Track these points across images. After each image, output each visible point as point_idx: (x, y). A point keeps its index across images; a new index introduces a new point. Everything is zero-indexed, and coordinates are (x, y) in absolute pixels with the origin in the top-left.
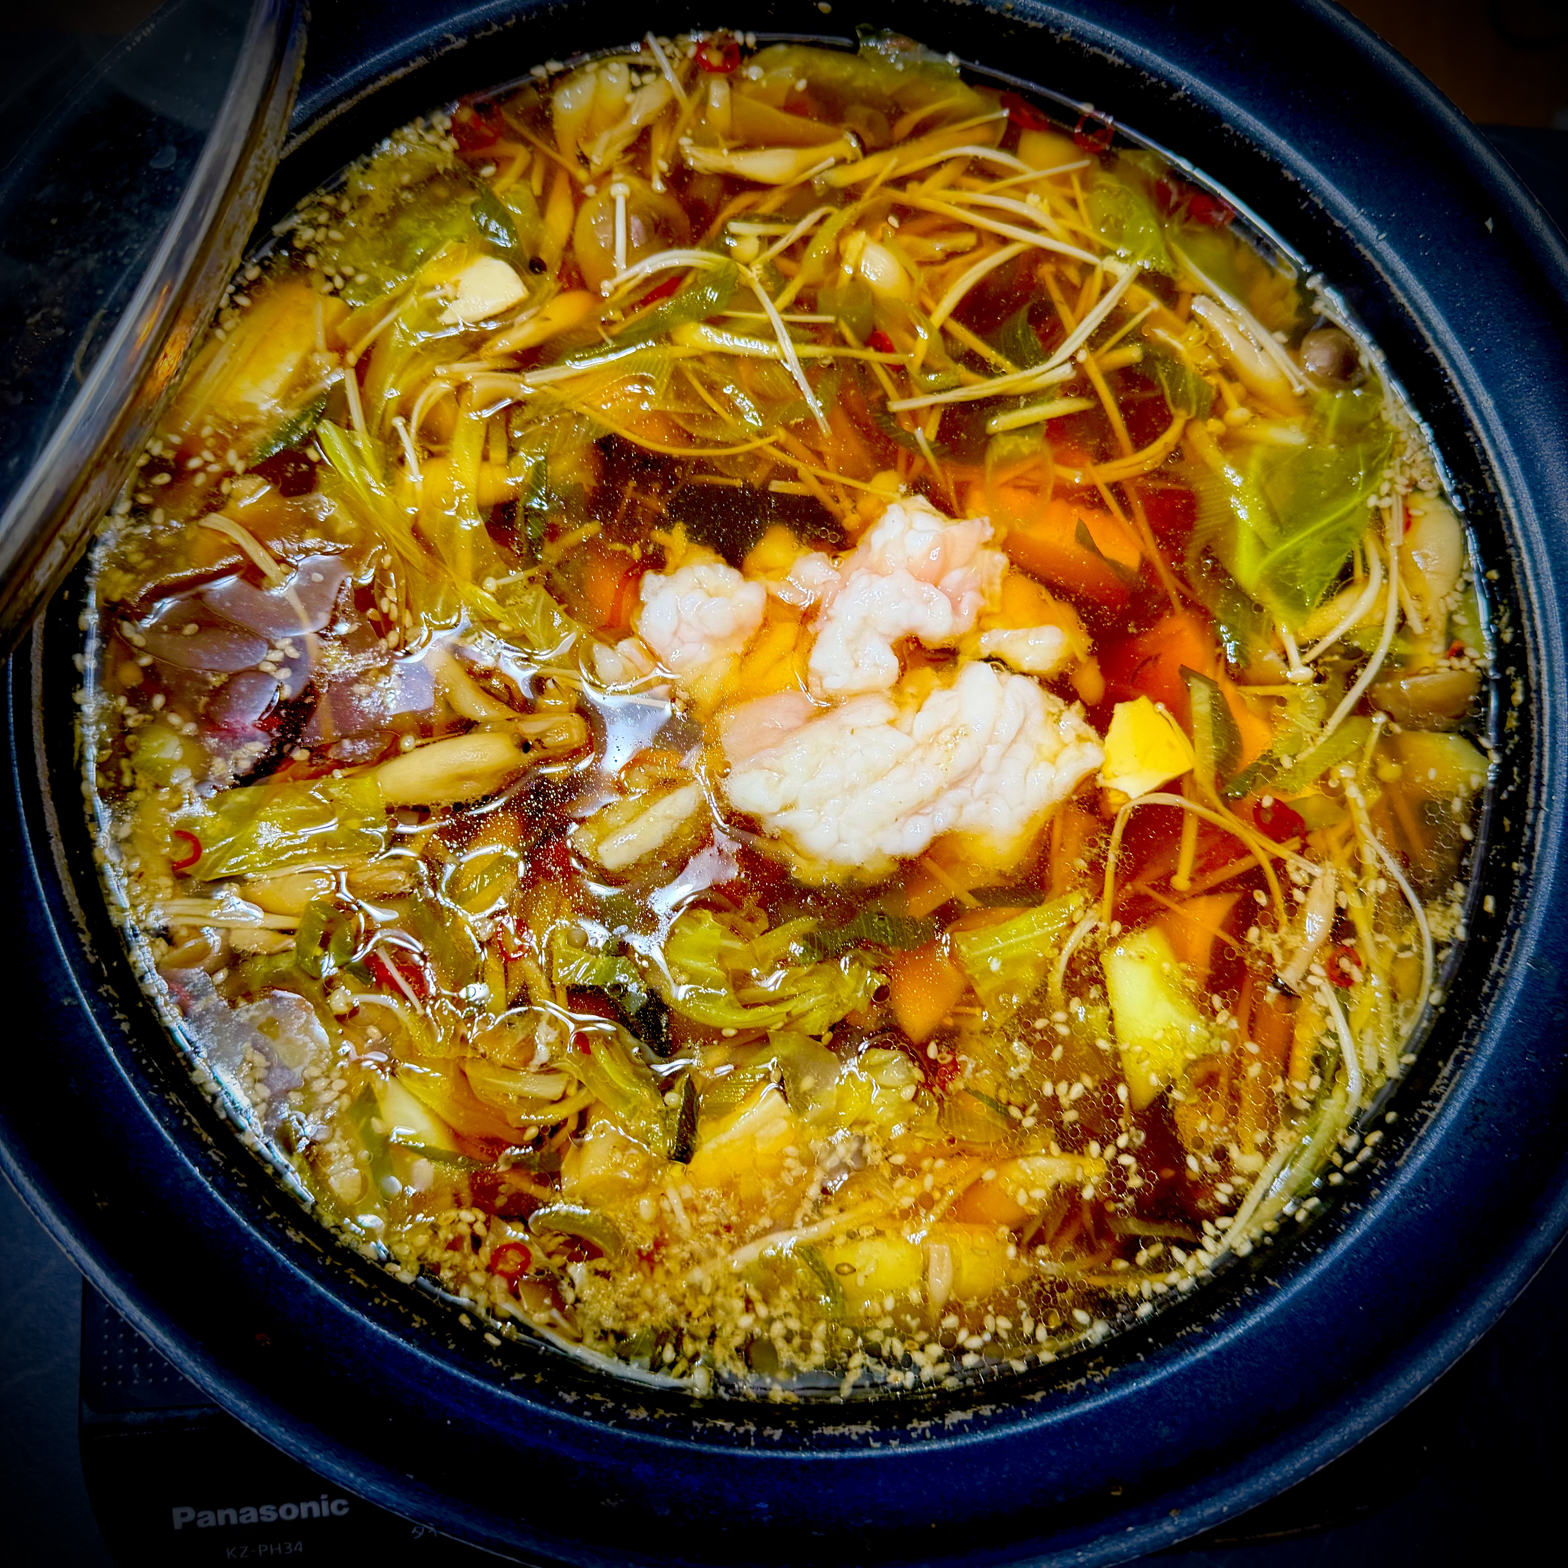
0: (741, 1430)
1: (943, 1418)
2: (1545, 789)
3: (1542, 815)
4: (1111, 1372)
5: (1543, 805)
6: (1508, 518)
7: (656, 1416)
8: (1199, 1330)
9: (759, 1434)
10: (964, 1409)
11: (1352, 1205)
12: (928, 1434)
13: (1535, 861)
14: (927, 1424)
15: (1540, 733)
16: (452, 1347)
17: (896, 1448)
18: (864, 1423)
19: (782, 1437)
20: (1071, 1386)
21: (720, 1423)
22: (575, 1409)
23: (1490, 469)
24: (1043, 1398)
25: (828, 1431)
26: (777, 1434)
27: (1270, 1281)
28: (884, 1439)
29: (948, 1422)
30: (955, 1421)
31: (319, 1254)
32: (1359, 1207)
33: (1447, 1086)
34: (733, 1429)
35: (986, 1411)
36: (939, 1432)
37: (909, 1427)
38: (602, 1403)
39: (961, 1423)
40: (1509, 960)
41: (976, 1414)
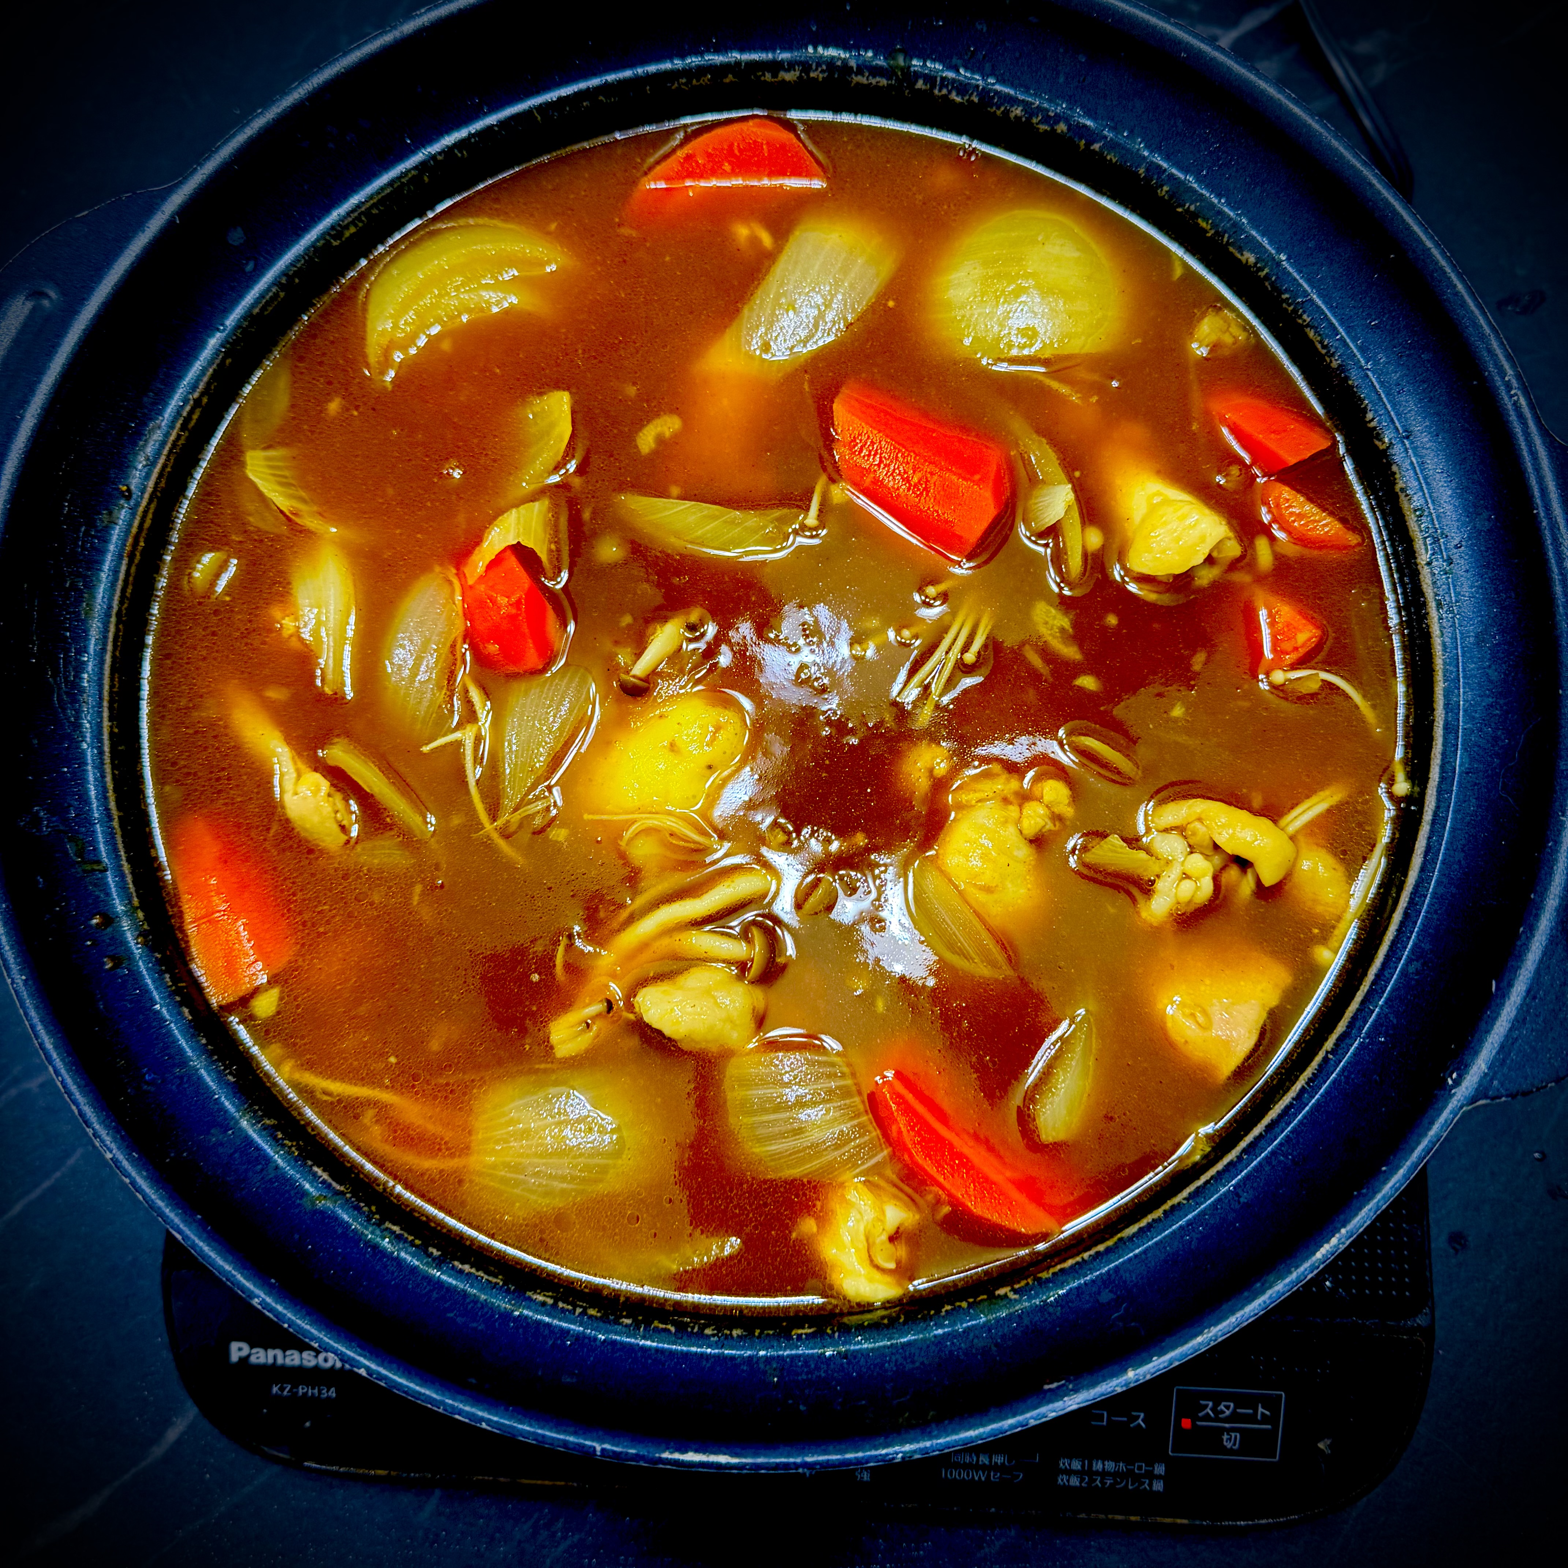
9: (933, 86)
10: (784, 80)
14: (812, 75)
19: (916, 81)
25: (884, 82)
28: (846, 67)
30: (792, 72)
33: (356, 218)
35: (768, 77)
37: (826, 75)
41: (775, 75)
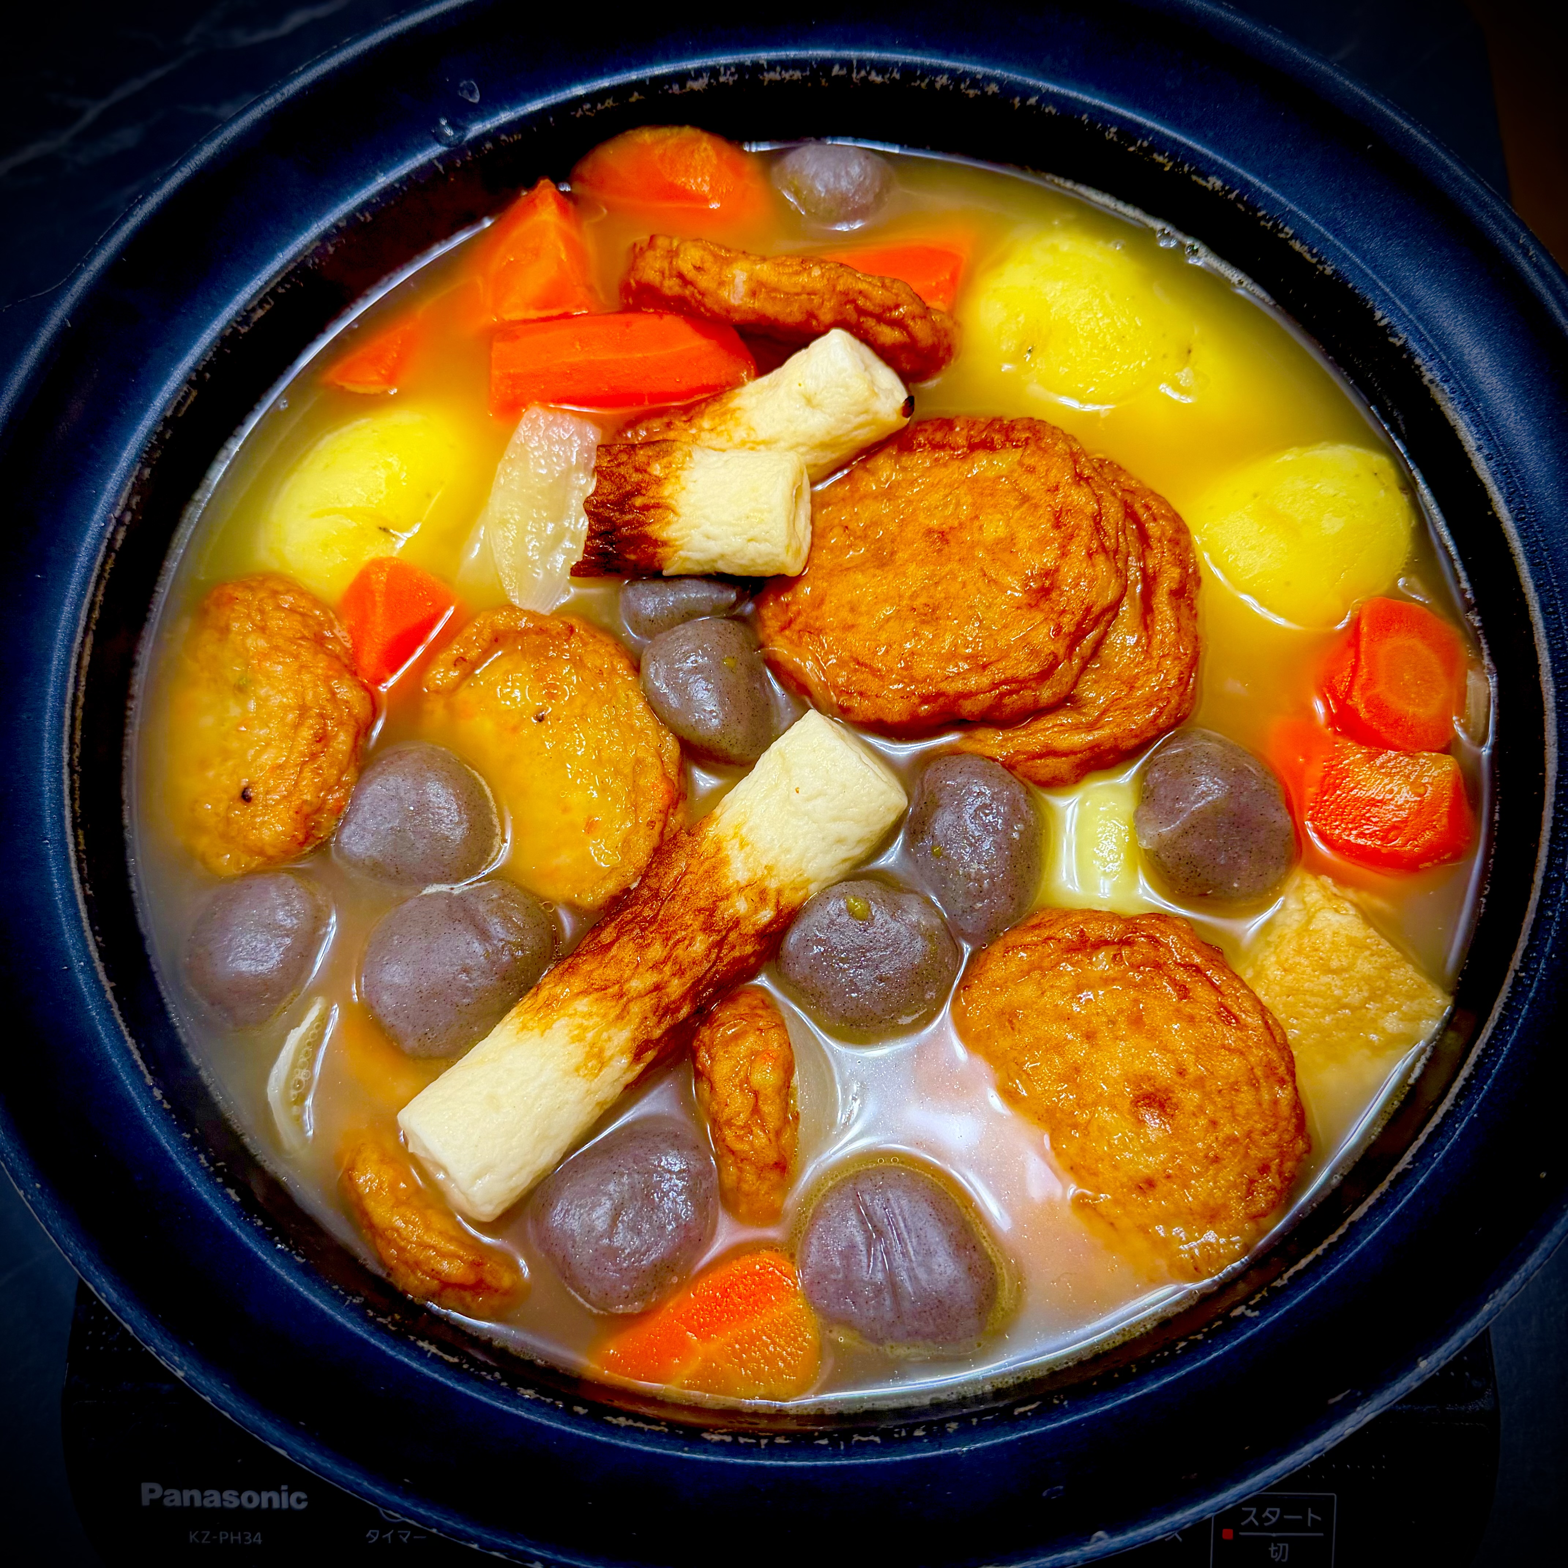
0: (863, 73)
1: (709, 84)
2: (108, 535)
3: (117, 513)
4: (577, 111)
5: (114, 521)
6: (73, 799)
7: (927, 80)
8: (503, 137)
11: (362, 219)
12: (722, 69)
13: (136, 473)
15: (97, 588)
16: (1085, 117)
17: (747, 57)
18: (770, 81)
20: (609, 103)
21: (879, 79)
22: (988, 79)
23: (77, 851)
24: (632, 95)
26: (836, 71)
27: (441, 167)
28: (757, 67)
29: (706, 80)
30: (700, 80)
31: (1194, 172)
32: (358, 215)
34: (869, 73)
36: (714, 71)
38: (969, 87)
39: (696, 79)
40: (182, 394)
